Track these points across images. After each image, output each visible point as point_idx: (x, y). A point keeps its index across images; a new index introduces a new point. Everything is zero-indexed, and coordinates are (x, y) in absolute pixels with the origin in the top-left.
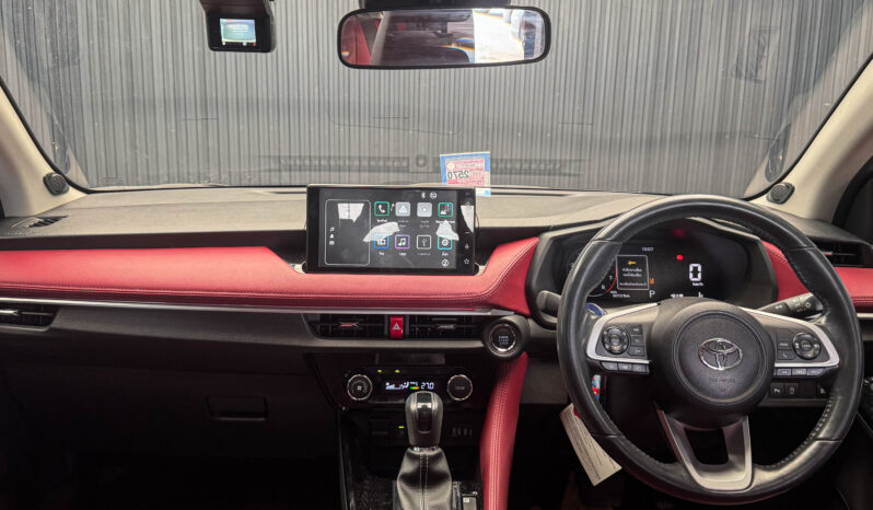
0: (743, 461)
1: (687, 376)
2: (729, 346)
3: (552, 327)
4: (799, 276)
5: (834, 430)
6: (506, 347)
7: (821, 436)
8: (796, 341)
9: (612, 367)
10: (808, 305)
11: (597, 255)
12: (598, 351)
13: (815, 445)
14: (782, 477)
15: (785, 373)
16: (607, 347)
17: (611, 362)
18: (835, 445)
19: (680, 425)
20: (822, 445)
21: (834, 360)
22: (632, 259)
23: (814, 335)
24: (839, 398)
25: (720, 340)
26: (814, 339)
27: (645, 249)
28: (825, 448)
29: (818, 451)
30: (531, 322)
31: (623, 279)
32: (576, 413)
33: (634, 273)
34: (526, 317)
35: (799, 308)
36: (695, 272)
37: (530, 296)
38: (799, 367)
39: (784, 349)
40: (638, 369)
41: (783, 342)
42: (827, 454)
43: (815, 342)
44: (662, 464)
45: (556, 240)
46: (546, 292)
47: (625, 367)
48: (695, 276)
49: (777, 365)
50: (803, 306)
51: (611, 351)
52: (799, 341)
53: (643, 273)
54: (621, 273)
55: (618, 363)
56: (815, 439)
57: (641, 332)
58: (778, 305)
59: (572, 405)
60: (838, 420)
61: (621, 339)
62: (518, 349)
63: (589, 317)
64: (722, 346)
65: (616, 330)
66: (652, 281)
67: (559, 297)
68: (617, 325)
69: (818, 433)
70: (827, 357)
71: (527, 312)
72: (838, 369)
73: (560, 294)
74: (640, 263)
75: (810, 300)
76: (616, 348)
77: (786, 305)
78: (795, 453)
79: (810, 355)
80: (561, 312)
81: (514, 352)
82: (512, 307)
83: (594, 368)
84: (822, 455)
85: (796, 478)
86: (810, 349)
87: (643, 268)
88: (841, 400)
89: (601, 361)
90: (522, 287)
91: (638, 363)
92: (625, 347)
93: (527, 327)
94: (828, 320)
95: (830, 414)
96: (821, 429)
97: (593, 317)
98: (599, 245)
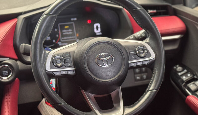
0: (119, 105)
1: (91, 72)
2: (108, 56)
3: (29, 63)
4: (136, 21)
5: (155, 86)
6: (7, 76)
7: (151, 89)
8: (137, 50)
9: (58, 73)
10: (144, 35)
11: (46, 22)
12: (51, 67)
13: (148, 93)
14: (136, 109)
15: (133, 65)
16: (55, 64)
17: (57, 71)
18: (156, 92)
19: (92, 95)
20: (151, 93)
21: (153, 56)
22: (67, 25)
23: (144, 47)
24: (157, 72)
25: (104, 54)
26: (144, 49)
27: (72, 19)
28: (152, 94)
29: (150, 95)
30: (19, 63)
31: (63, 36)
32: (46, 103)
33: (69, 32)
34: (16, 60)
35: (140, 37)
36: (97, 28)
37: (16, 48)
38: (139, 62)
39: (132, 55)
40: (70, 73)
41: (132, 51)
42: (153, 96)
43: (145, 50)
44: (85, 113)
45: (26, 19)
46: (24, 44)
47: (64, 73)
48: (97, 30)
49: (130, 62)
50: (141, 36)
51: (57, 67)
52: (138, 50)
53: (73, 31)
54: (62, 33)
55: (61, 71)
56: (148, 91)
57: (70, 56)
58: (132, 37)
59: (44, 100)
60: (157, 81)
61: (61, 60)
62: (13, 76)
63: (45, 53)
64: (105, 56)
65: (58, 57)
66: (78, 35)
67: (30, 46)
68: (58, 54)
69: (149, 88)
70: (150, 55)
71: (16, 57)
72: (155, 60)
73: (30, 44)
74: (71, 26)
75: (144, 33)
76: (59, 65)
77: (134, 36)
78: (141, 98)
79: (143, 55)
80: (32, 53)
81: (12, 78)
82: (8, 56)
83: (50, 76)
84: (151, 97)
85: (142, 108)
86: (143, 53)
87: (73, 29)
88: (157, 73)
89: (53, 72)
90: (12, 45)
91: (70, 70)
92: (63, 63)
93: (17, 65)
94: (150, 39)
95: (153, 79)
96: (150, 86)
97: (47, 52)
98: (46, 17)
